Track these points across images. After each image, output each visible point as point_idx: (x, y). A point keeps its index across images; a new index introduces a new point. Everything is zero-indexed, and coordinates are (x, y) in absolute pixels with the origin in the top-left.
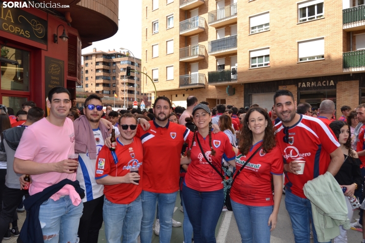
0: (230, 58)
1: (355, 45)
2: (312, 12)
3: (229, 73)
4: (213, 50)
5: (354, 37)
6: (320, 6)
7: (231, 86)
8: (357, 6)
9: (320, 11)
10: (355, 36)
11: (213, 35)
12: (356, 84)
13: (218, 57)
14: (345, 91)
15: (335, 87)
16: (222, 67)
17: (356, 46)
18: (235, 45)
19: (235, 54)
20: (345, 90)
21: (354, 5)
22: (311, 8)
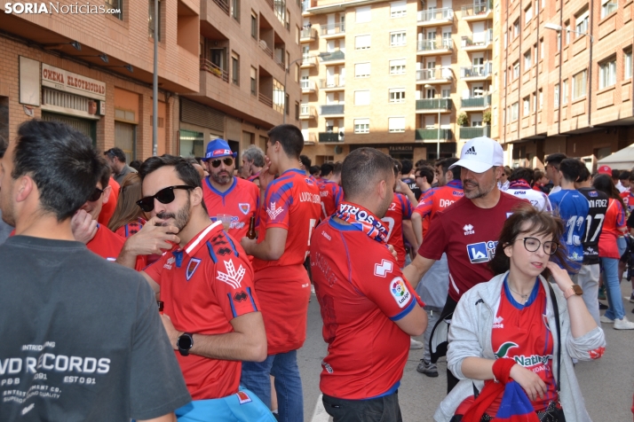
0: (338, 121)
1: (425, 123)
2: (398, 97)
3: (337, 135)
4: (323, 113)
6: (403, 94)
7: (339, 146)
8: (427, 99)
9: (403, 96)
10: (424, 118)
11: (324, 100)
12: (424, 151)
13: (327, 119)
14: (418, 155)
15: (412, 151)
16: (331, 128)
18: (342, 112)
19: (342, 118)
21: (424, 97)
22: (398, 94)
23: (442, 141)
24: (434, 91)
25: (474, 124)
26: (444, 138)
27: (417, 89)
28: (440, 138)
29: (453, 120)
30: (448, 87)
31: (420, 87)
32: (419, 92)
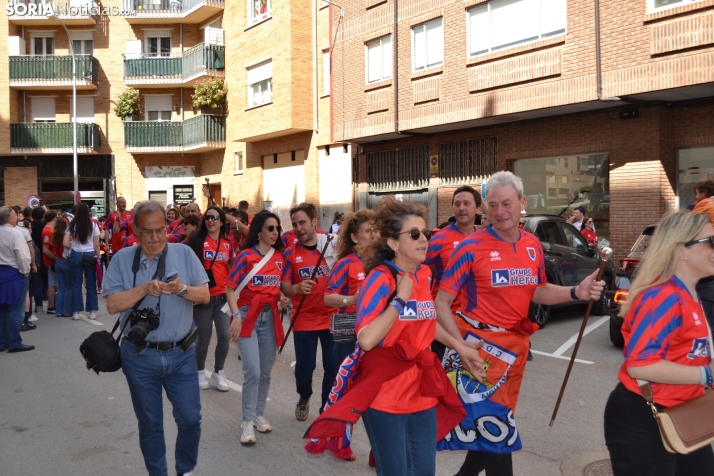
1: (30, 112)
5: (28, 100)
8: (33, 55)
10: (30, 99)
12: (32, 173)
14: (17, 183)
17: (33, 114)
20: (18, 181)
21: (28, 52)
23: (83, 150)
24: (49, 40)
25: (153, 114)
26: (87, 144)
27: (12, 33)
28: (78, 145)
29: (102, 105)
30: (87, 35)
31: (17, 28)
32: (17, 39)
